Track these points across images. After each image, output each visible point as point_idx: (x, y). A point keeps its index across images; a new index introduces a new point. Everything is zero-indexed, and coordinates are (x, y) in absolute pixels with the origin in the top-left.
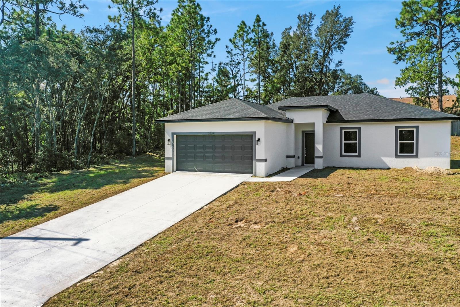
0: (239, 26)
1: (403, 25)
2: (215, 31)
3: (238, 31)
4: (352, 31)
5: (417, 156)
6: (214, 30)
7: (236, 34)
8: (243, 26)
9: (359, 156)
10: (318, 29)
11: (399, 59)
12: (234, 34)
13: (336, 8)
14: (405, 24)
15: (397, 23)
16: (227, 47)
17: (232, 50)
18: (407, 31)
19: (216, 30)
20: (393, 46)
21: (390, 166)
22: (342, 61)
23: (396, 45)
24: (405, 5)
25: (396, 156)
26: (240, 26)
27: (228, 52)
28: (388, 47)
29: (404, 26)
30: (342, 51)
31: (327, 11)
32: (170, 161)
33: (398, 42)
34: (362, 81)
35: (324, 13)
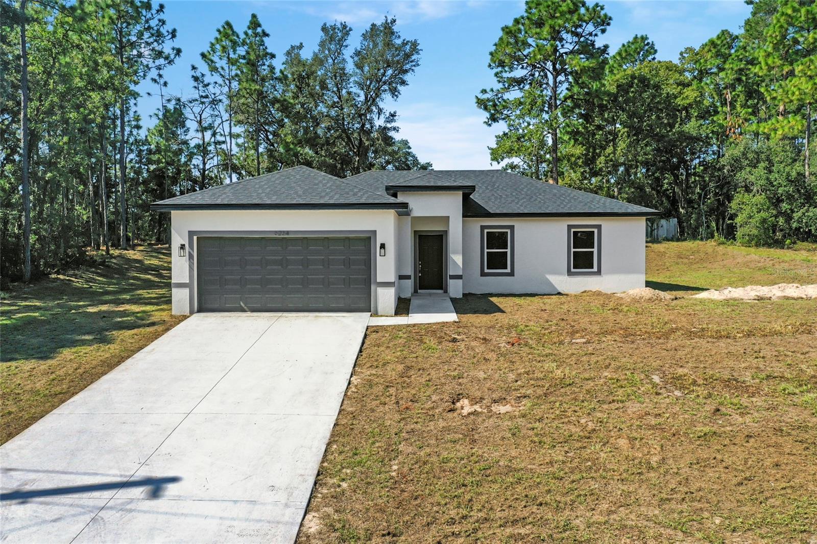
0: (219, 31)
1: (502, 64)
2: (173, 34)
3: (217, 39)
4: (418, 65)
5: (599, 272)
6: (170, 31)
7: (212, 45)
8: (227, 31)
9: (512, 274)
10: (357, 53)
11: (494, 119)
12: (209, 45)
13: (389, 21)
14: (504, 62)
15: (492, 60)
16: (194, 68)
17: (203, 75)
18: (505, 75)
19: (174, 31)
20: (485, 96)
21: (560, 290)
22: (395, 113)
23: (489, 95)
24: (507, 33)
25: (570, 273)
26: (222, 30)
27: (196, 79)
28: (477, 97)
29: (503, 67)
30: (397, 96)
31: (373, 25)
32: (186, 291)
33: (492, 90)
34: (410, 151)
35: (368, 27)
